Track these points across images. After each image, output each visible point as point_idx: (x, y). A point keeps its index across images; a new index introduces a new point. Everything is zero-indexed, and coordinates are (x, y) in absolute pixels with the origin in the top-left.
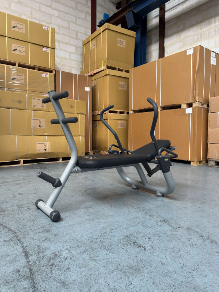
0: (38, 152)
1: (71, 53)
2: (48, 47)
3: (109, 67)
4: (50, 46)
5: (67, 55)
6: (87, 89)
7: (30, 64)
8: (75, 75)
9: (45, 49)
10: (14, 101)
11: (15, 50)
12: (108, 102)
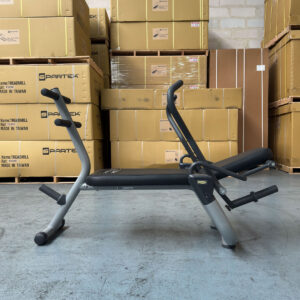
0: (166, 162)
1: (249, 18)
2: (199, 21)
3: (293, 28)
4: (202, 17)
5: (242, 24)
6: (261, 68)
7: (174, 48)
8: (241, 51)
9: (193, 25)
10: (140, 100)
11: (156, 36)
12: (292, 84)
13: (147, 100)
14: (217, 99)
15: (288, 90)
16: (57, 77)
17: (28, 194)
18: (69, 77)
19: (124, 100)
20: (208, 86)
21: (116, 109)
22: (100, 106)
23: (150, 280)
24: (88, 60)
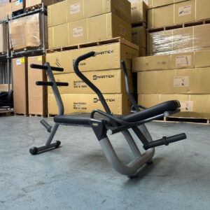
10: (159, 63)
11: (181, 13)
13: (164, 63)
19: (147, 64)
21: (142, 71)
24: (120, 40)
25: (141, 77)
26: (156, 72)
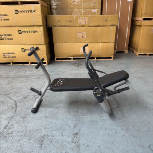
10: (67, 21)
12: (144, 11)
13: (70, 22)
14: (106, 21)
15: (142, 14)
16: (24, 12)
17: (19, 74)
18: (31, 11)
19: (59, 21)
20: (101, 14)
21: (55, 26)
22: (47, 25)
23: (79, 134)
24: (40, 2)
25: (55, 30)
26: (65, 27)
